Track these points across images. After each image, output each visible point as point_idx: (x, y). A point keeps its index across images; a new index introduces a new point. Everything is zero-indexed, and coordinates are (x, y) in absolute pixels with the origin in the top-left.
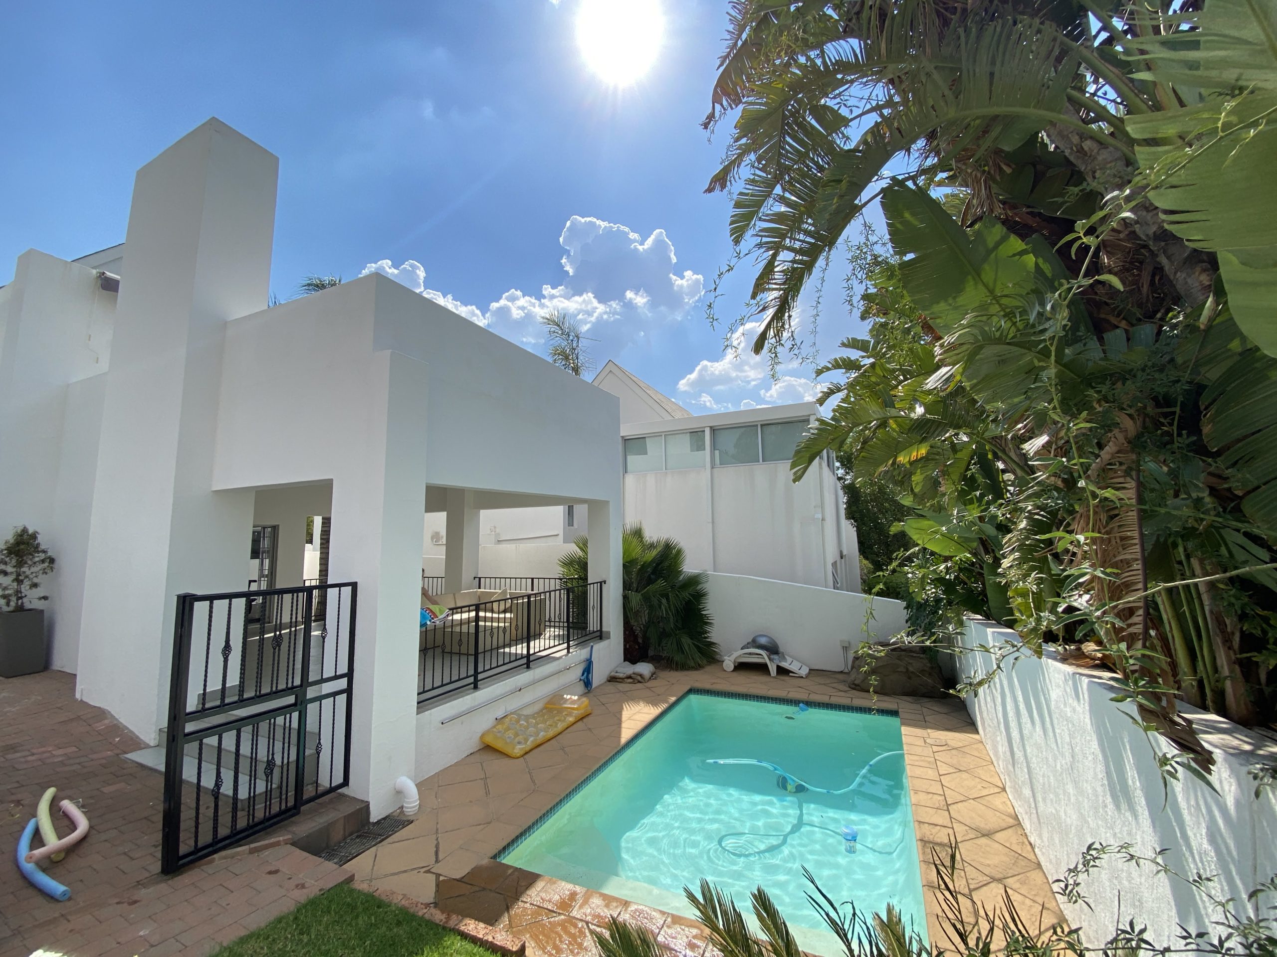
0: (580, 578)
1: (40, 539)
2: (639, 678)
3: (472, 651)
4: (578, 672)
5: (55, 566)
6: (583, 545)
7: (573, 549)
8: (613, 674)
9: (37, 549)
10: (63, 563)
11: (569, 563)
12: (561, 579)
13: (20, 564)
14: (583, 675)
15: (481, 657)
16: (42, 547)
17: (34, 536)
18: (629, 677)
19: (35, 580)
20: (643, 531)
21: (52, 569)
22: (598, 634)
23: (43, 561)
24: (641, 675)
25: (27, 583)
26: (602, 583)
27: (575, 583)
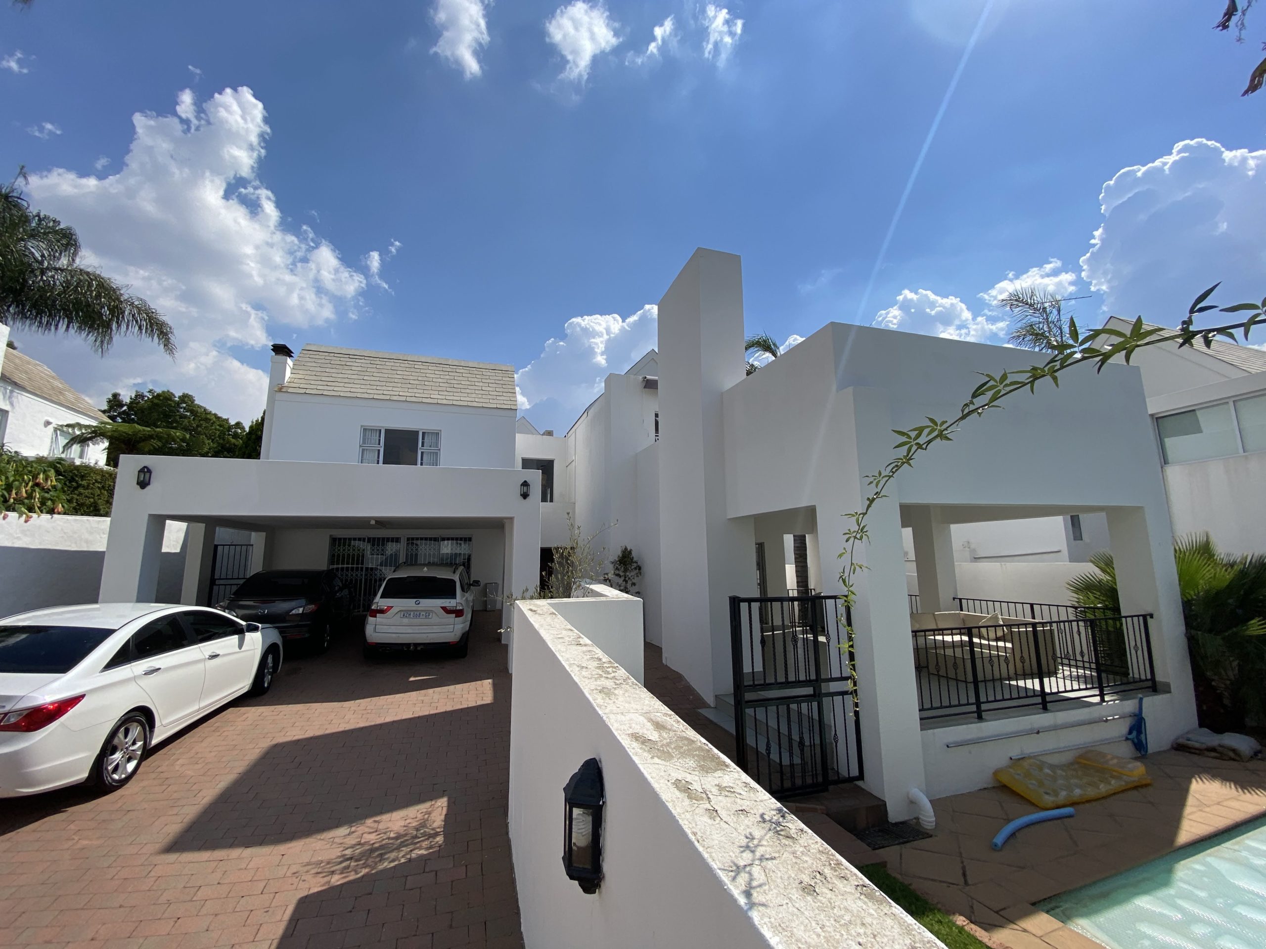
0: (1106, 608)
1: (634, 554)
2: (1232, 754)
3: (970, 678)
4: (1123, 728)
5: (642, 571)
6: (1107, 564)
7: (1090, 570)
8: (1181, 741)
9: (632, 561)
10: (645, 569)
11: (1086, 587)
12: (1076, 608)
13: (626, 570)
14: (1130, 732)
15: (981, 686)
16: (635, 559)
17: (630, 552)
18: (1213, 749)
19: (633, 581)
20: (1211, 546)
21: (640, 573)
22: (1149, 684)
23: (635, 569)
24: (1234, 751)
25: (630, 582)
26: (1146, 618)
27: (1099, 615)
